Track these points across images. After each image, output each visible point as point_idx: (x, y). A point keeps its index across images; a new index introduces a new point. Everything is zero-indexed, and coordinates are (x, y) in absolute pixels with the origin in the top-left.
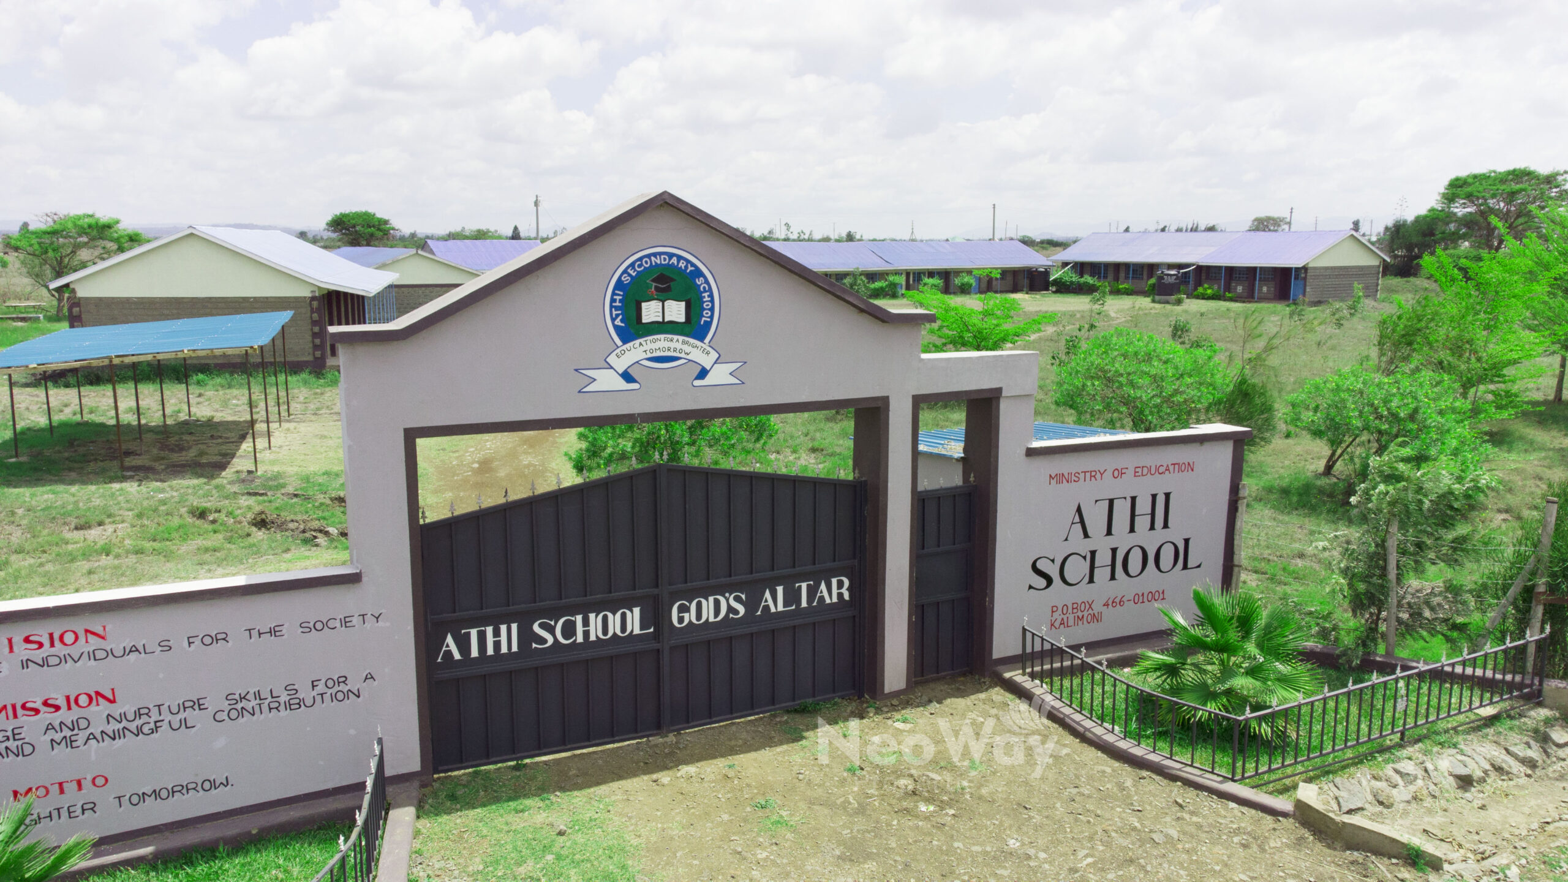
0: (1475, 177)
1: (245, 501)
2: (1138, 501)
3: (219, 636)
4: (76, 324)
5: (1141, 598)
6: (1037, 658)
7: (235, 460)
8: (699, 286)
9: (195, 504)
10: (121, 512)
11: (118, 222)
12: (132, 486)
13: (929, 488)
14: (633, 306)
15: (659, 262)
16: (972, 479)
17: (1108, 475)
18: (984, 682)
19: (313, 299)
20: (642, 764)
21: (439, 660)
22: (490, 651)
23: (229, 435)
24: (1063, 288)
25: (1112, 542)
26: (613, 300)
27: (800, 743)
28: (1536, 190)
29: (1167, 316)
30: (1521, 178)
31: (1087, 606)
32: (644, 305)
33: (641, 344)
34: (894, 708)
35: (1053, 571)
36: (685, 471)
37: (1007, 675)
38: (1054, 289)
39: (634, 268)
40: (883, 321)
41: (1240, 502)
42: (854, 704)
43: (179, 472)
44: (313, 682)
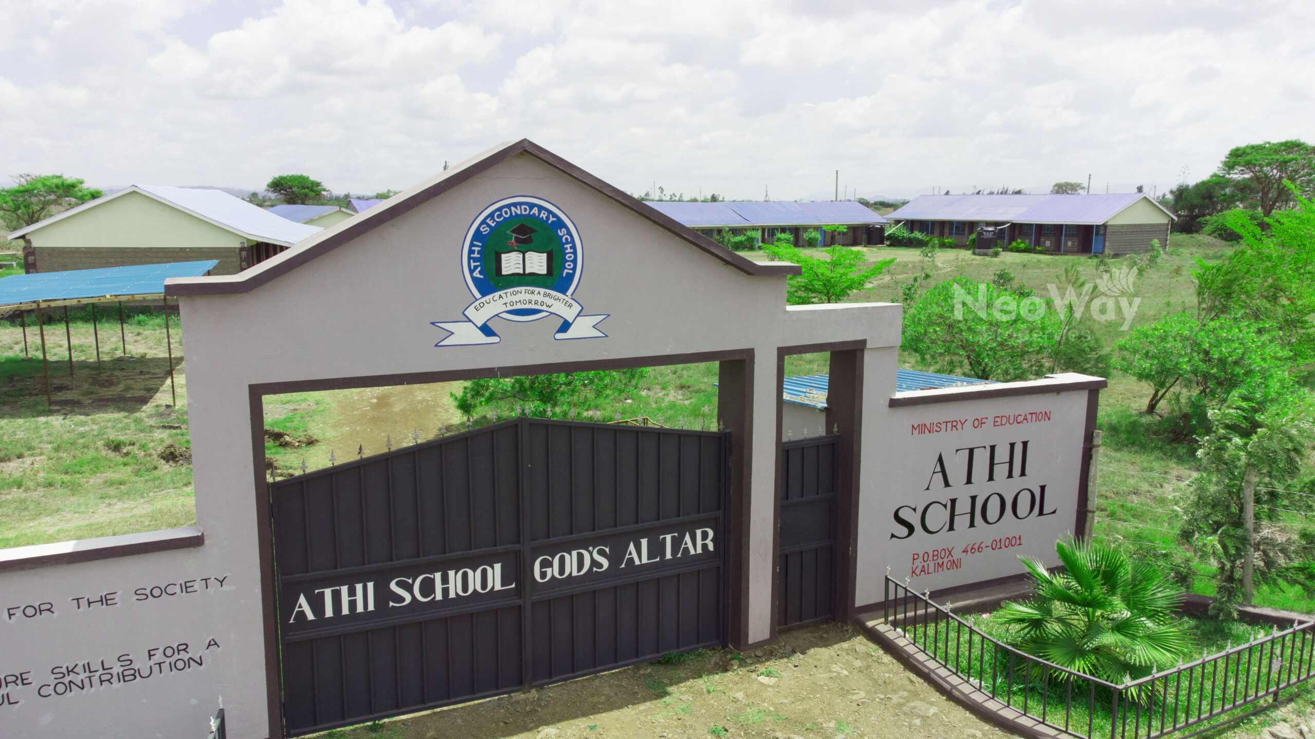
0: (1253, 147)
1: (159, 434)
2: (997, 450)
3: (43, 607)
4: (31, 270)
5: (999, 544)
6: (900, 605)
7: (158, 395)
8: (562, 237)
9: (111, 438)
10: (41, 445)
11: (82, 183)
12: (57, 420)
13: (793, 439)
14: (493, 257)
15: (519, 212)
16: (835, 429)
17: (969, 424)
18: (847, 630)
19: (242, 249)
20: (502, 724)
21: (292, 621)
22: (345, 611)
23: (157, 371)
24: (896, 242)
25: (972, 490)
26: (471, 252)
27: (663, 700)
28: (1305, 159)
29: (987, 266)
30: (1292, 149)
31: (947, 553)
32: (503, 256)
33: (500, 297)
34: (758, 660)
35: (915, 520)
36: (547, 425)
37: (870, 624)
38: (888, 243)
39: (493, 218)
40: (749, 273)
41: (1094, 450)
42: (718, 654)
43: (104, 406)
44: (149, 651)
